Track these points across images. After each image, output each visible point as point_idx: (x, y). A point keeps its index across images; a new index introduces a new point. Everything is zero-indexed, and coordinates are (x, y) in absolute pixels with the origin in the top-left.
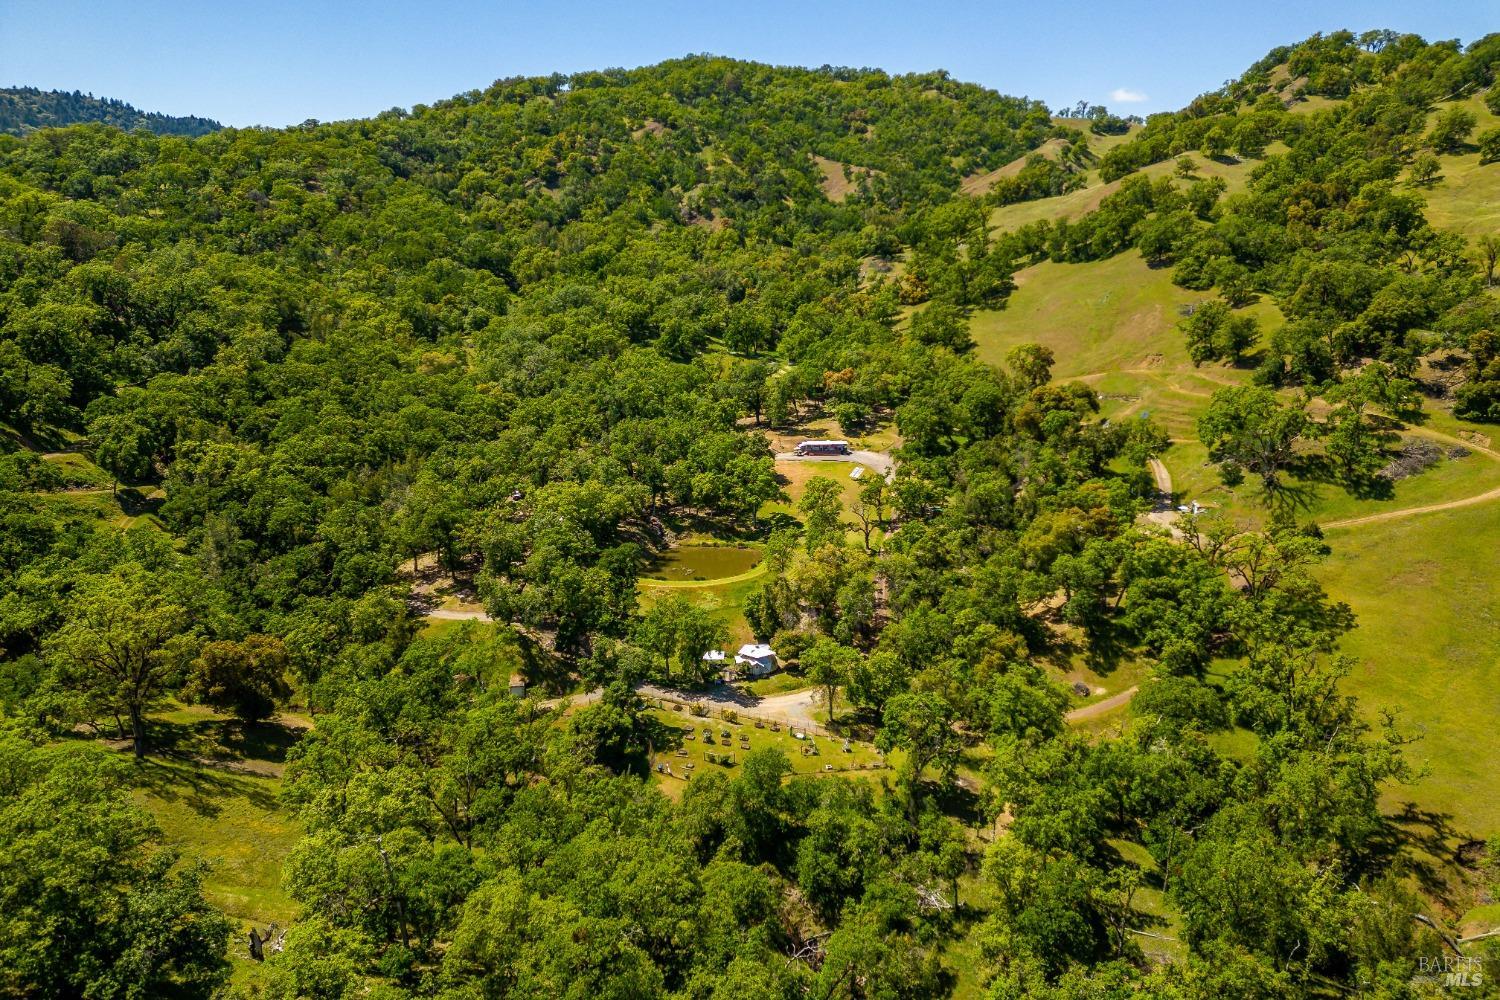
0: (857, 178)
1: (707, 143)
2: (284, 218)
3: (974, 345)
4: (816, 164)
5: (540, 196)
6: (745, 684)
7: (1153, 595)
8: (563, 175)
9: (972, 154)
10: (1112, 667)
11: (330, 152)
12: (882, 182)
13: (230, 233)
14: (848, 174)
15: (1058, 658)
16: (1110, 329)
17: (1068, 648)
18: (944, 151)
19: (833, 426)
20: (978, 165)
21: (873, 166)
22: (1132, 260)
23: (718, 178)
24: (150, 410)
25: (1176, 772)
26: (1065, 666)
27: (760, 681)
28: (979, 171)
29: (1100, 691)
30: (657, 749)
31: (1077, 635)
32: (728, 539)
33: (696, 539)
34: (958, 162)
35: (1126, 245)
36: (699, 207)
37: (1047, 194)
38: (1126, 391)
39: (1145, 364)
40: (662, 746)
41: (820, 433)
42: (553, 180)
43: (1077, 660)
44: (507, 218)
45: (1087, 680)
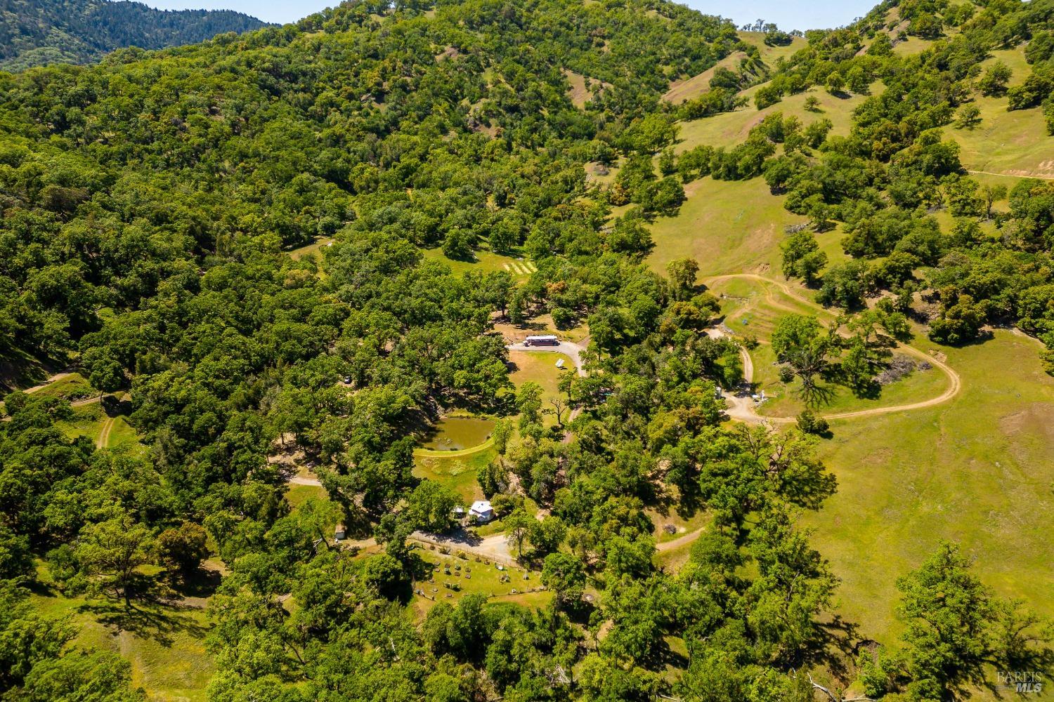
0: (593, 89)
1: (488, 65)
2: (197, 141)
3: (654, 245)
4: (565, 76)
5: (372, 108)
6: (473, 529)
8: (387, 93)
9: (678, 64)
10: (692, 515)
11: (225, 84)
12: (610, 94)
14: (588, 84)
15: (662, 508)
16: (741, 239)
17: (669, 501)
18: (658, 61)
19: (548, 320)
20: (682, 72)
21: (605, 80)
22: (761, 184)
23: (494, 96)
24: (119, 342)
25: (702, 603)
26: (664, 513)
27: (483, 527)
28: (681, 76)
29: (682, 530)
30: (417, 579)
31: (675, 492)
32: (476, 413)
33: (457, 412)
34: (667, 70)
35: (760, 171)
36: (481, 118)
37: (722, 110)
38: (740, 293)
39: (758, 270)
40: (421, 577)
42: (380, 96)
43: (672, 510)
44: (348, 130)
45: (676, 522)
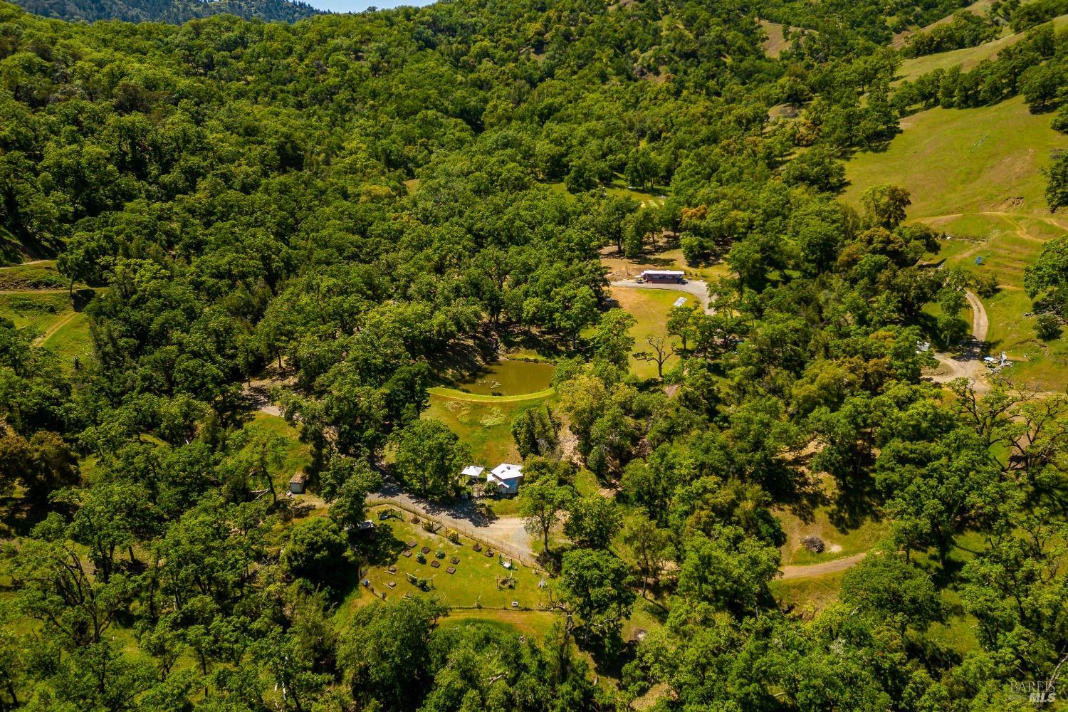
0: (793, 37)
1: (667, 12)
2: (333, 81)
3: (848, 184)
4: (760, 26)
5: (529, 60)
6: (487, 502)
7: (902, 460)
8: (548, 43)
9: (906, 13)
10: (856, 525)
12: (813, 39)
13: (296, 94)
14: (786, 34)
15: (802, 508)
16: (980, 171)
17: (817, 499)
18: (881, 11)
19: (679, 256)
20: (910, 23)
21: (809, 27)
22: (1017, 106)
23: (668, 41)
24: (115, 229)
26: (806, 516)
27: (504, 501)
28: (909, 27)
29: (836, 549)
30: (373, 562)
31: (828, 484)
32: (549, 356)
33: (523, 354)
34: (891, 21)
35: (1014, 93)
36: (649, 65)
37: (961, 45)
38: (975, 233)
39: (1004, 206)
40: (377, 559)
41: (667, 263)
42: (539, 47)
43: (821, 513)
44: (497, 78)
45: (826, 535)
